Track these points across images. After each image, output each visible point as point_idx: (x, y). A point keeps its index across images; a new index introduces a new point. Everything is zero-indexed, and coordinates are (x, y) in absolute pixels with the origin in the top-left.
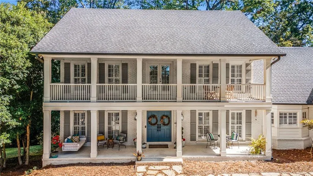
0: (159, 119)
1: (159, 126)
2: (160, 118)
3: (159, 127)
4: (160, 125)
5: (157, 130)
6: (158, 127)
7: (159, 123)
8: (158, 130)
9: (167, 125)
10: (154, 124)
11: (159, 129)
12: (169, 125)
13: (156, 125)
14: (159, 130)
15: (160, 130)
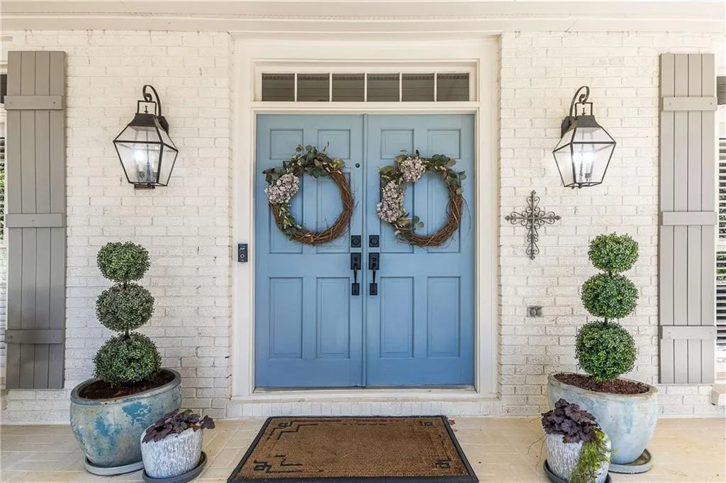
0: (364, 184)
1: (366, 250)
2: (374, 180)
3: (365, 261)
4: (374, 241)
5: (345, 287)
6: (355, 263)
7: (365, 223)
8: (355, 290)
9: (438, 239)
10: (322, 238)
11: (365, 276)
12: (451, 244)
13: (341, 246)
14: (365, 288)
15: (373, 290)
